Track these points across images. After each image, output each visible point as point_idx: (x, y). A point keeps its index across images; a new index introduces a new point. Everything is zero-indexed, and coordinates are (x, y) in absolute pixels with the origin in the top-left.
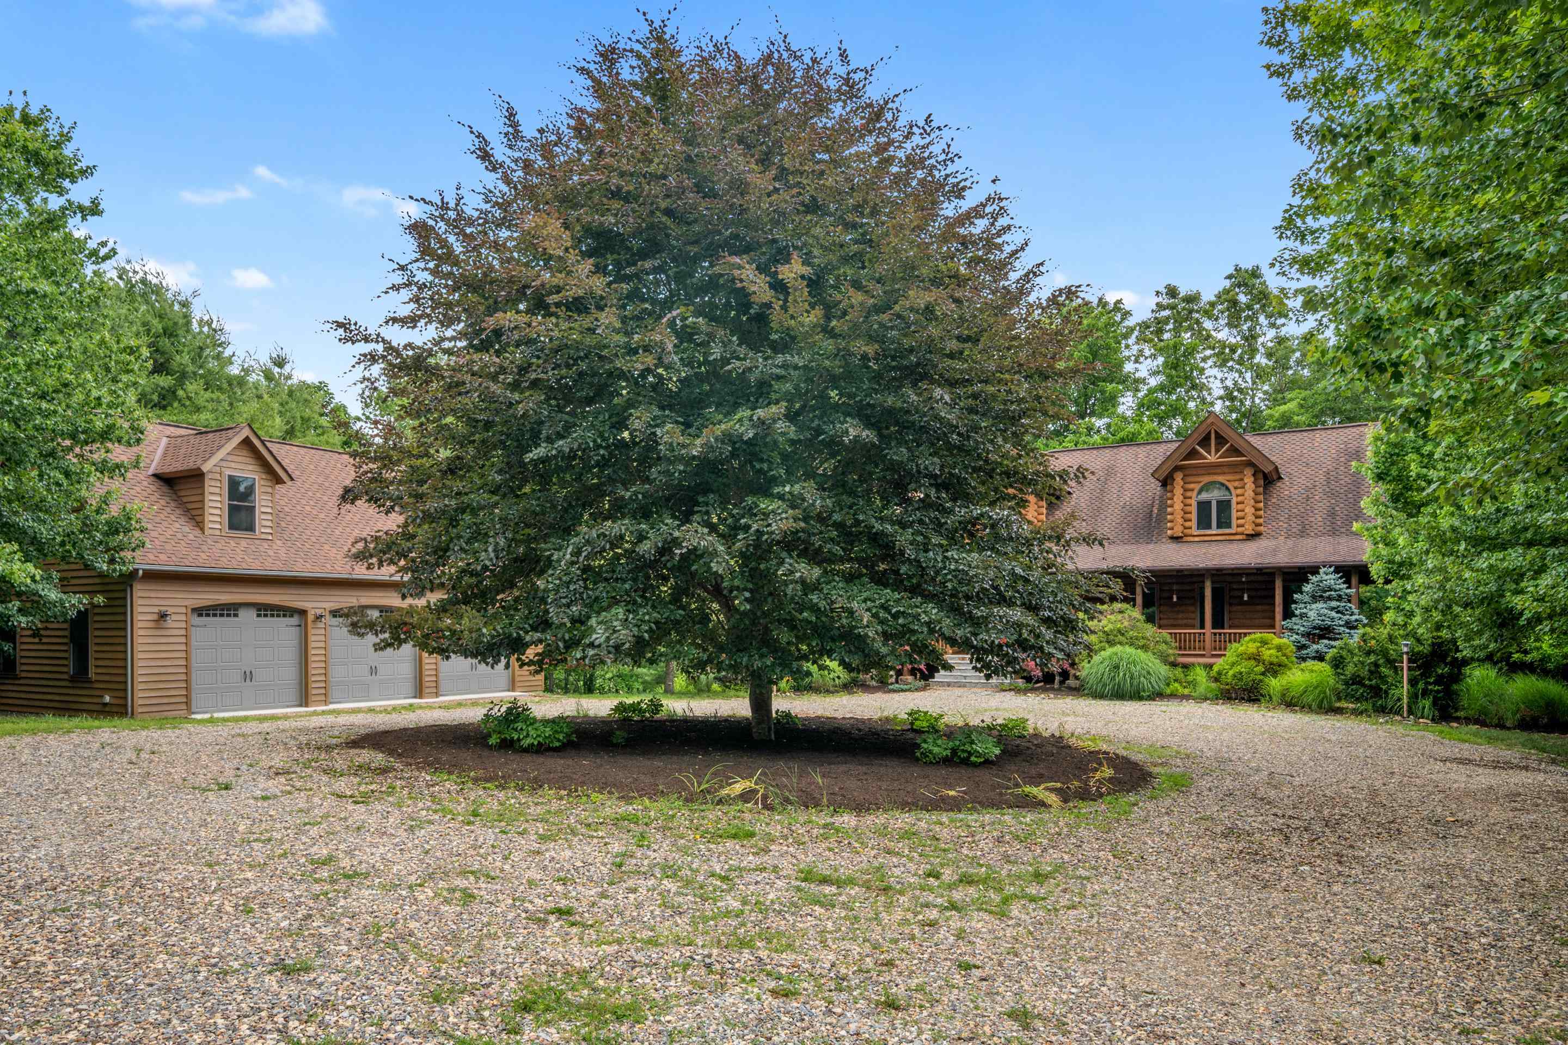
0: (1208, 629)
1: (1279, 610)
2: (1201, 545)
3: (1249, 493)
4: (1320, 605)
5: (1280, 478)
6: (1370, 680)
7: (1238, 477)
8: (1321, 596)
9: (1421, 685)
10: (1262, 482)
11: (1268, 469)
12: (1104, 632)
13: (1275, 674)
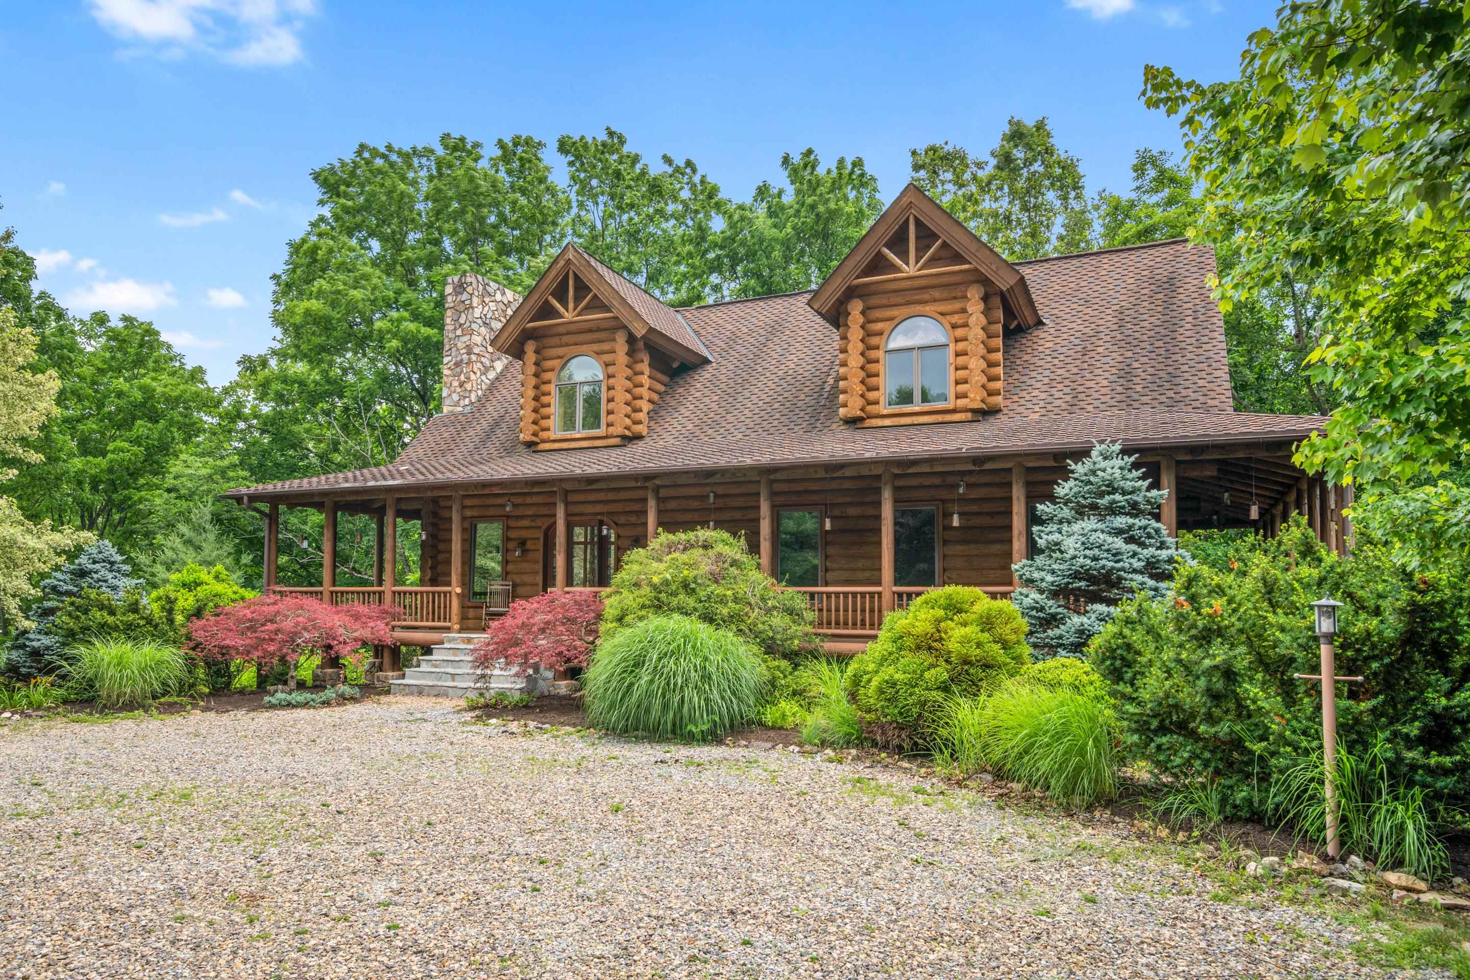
0: (887, 586)
1: (1018, 544)
2: (894, 432)
3: (976, 332)
4: (1090, 524)
5: (1040, 323)
6: (1210, 719)
7: (957, 305)
8: (1094, 507)
9: (1381, 747)
10: (1000, 314)
11: (1005, 282)
12: (654, 587)
13: (973, 690)
